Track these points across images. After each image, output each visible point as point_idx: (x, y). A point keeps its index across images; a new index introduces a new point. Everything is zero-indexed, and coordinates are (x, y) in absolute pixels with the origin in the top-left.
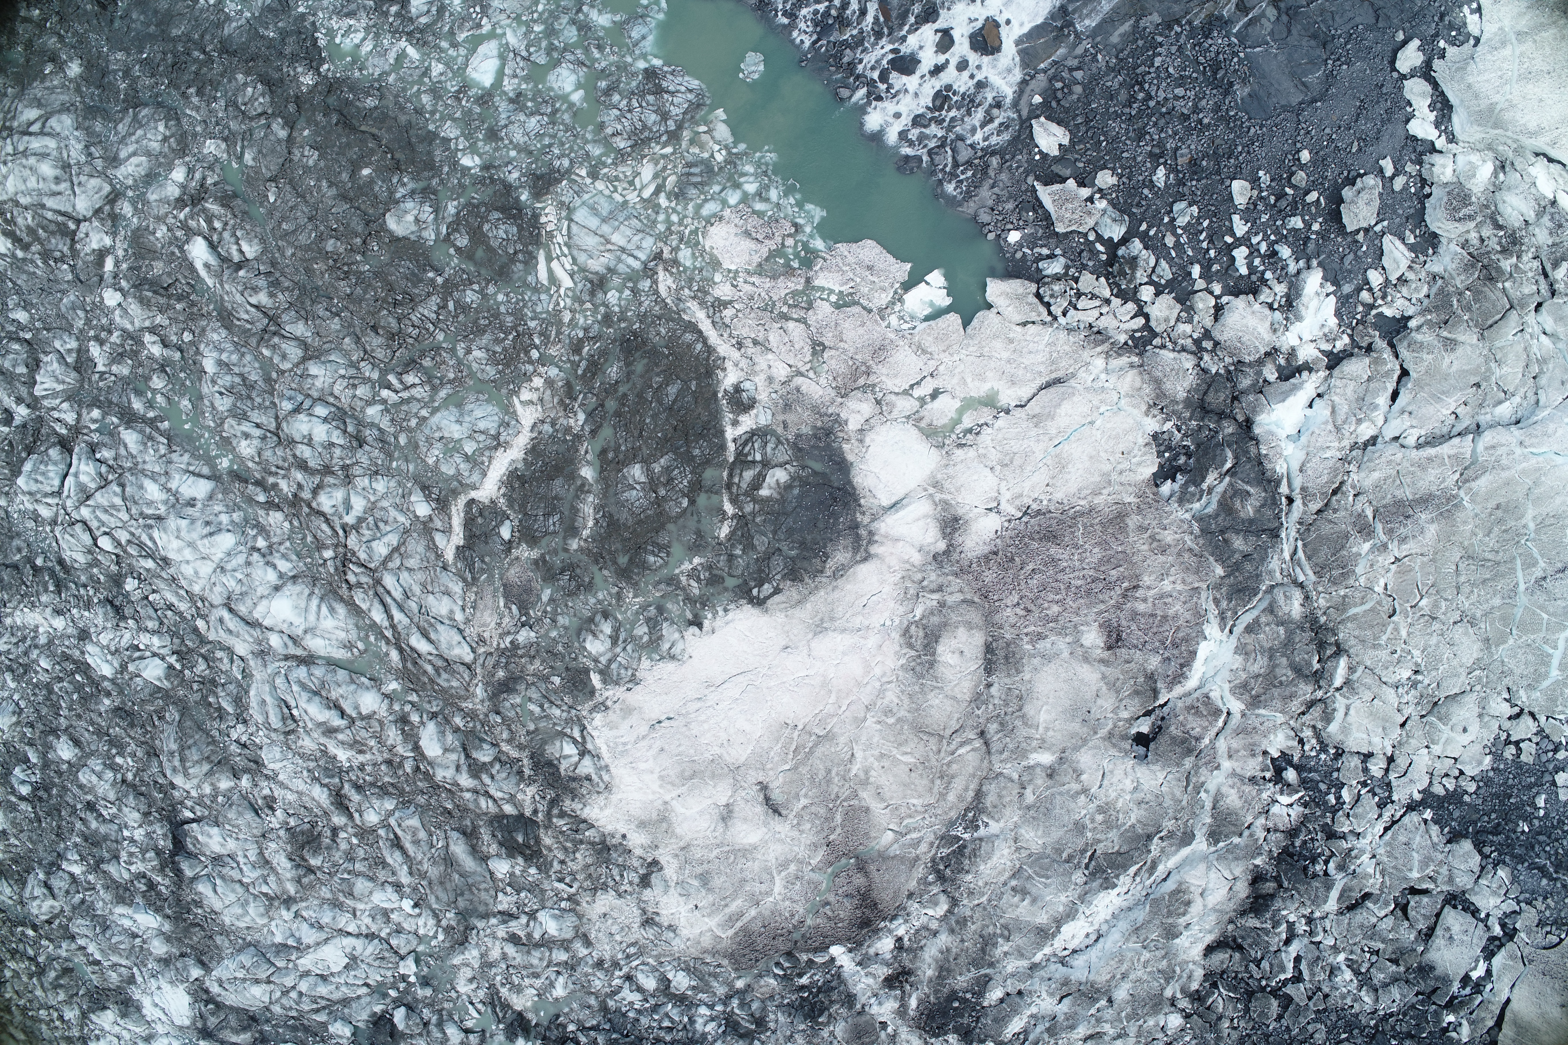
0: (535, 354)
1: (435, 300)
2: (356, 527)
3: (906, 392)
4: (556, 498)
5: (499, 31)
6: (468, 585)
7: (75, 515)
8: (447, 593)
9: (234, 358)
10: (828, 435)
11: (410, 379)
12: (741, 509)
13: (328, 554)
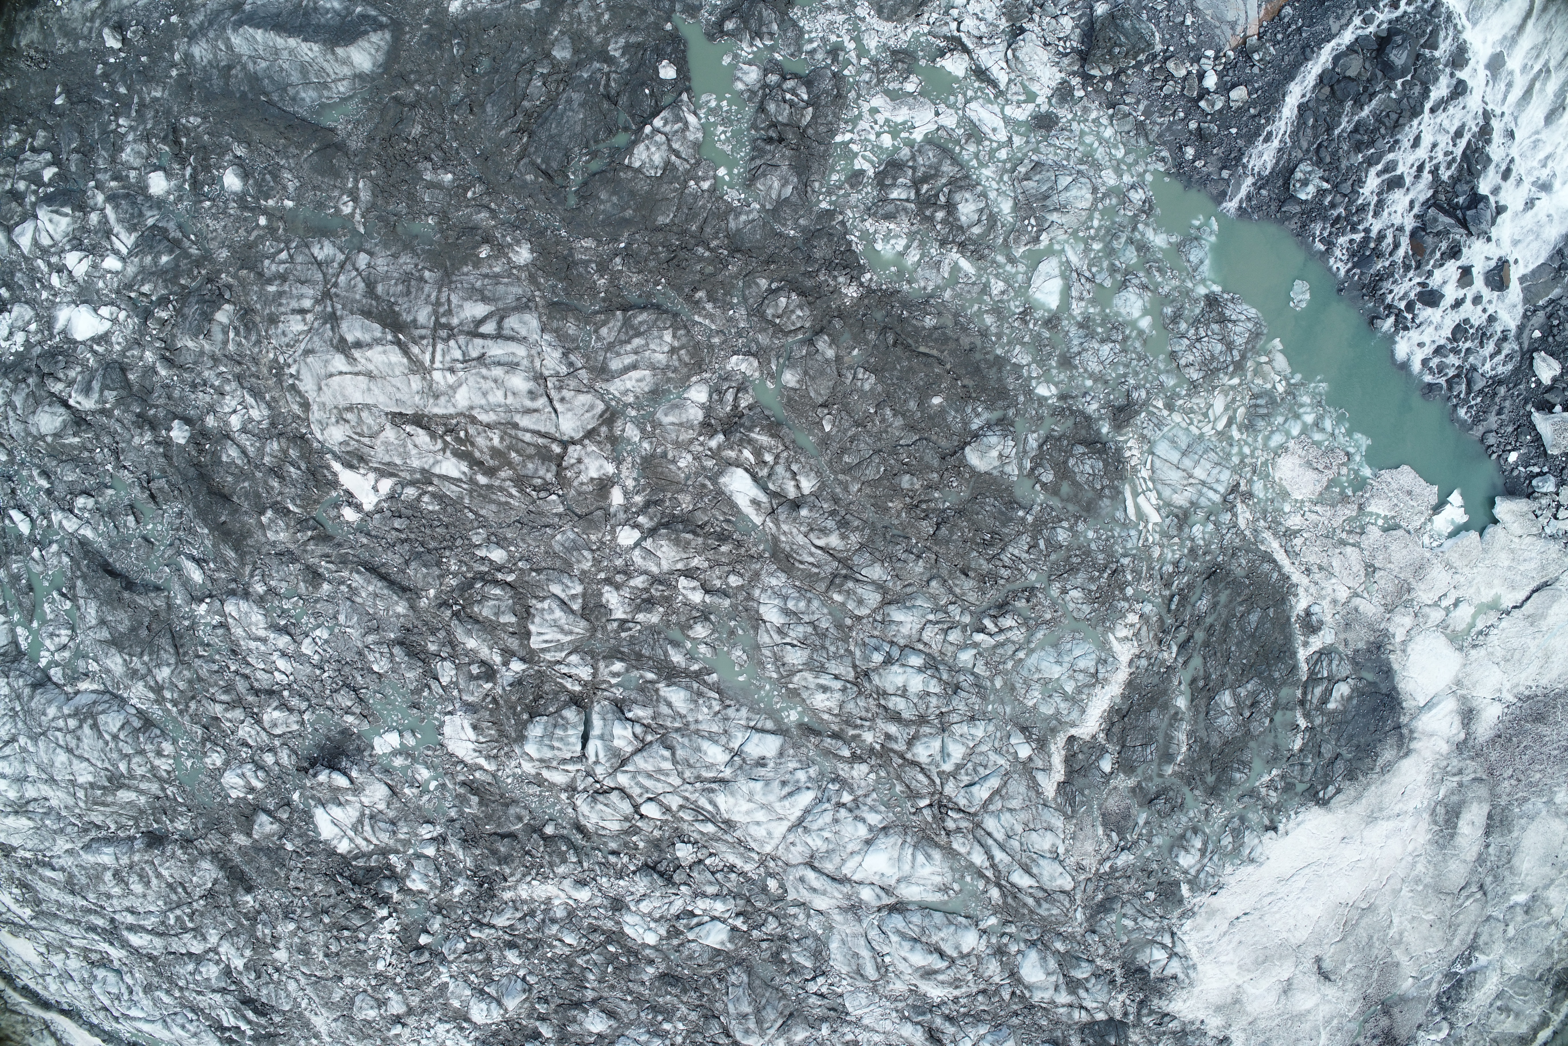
0: (1129, 591)
1: (1025, 539)
2: (954, 774)
3: (1436, 604)
4: (1153, 728)
5: (1057, 247)
6: (1068, 818)
7: (609, 783)
8: (1049, 829)
9: (802, 604)
10: (1379, 648)
11: (1008, 622)
12: (1312, 722)
13: (923, 803)
